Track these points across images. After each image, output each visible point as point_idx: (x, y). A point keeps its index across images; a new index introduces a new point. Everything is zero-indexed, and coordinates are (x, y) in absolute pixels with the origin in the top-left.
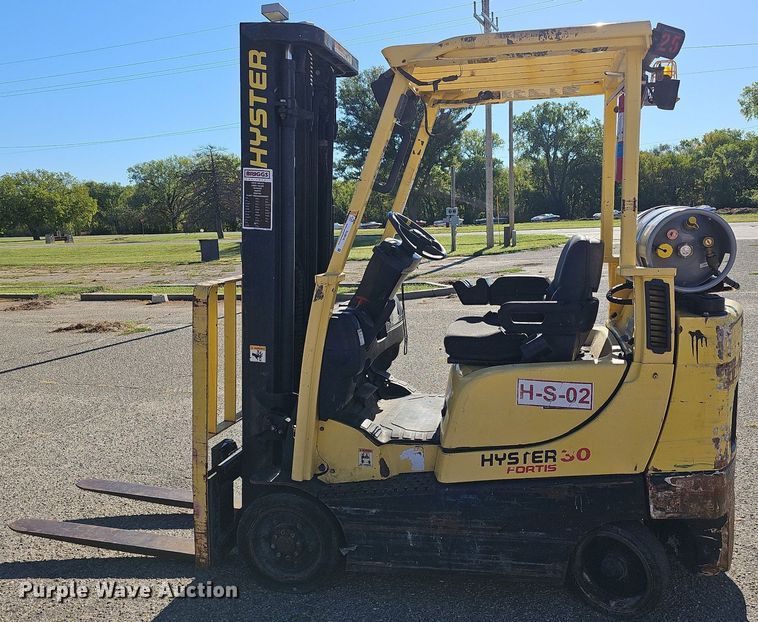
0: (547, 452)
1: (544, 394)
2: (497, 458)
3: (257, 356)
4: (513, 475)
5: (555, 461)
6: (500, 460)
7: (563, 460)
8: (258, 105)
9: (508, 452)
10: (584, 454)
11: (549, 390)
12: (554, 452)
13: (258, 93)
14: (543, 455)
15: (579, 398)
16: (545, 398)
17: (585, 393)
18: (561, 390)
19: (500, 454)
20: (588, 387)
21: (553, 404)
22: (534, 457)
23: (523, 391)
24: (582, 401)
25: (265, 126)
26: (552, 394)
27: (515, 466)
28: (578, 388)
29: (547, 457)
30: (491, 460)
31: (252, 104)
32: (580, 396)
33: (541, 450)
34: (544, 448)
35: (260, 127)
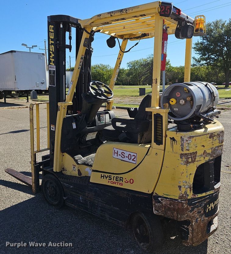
0: (120, 177)
1: (121, 155)
2: (105, 177)
3: (53, 128)
4: (110, 184)
5: (122, 182)
6: (106, 177)
7: (125, 182)
8: (52, 44)
9: (109, 175)
10: (132, 181)
11: (123, 154)
12: (122, 178)
13: (52, 40)
14: (119, 178)
15: (132, 159)
16: (121, 156)
17: (134, 156)
18: (126, 154)
19: (106, 175)
20: (135, 155)
21: (124, 159)
22: (116, 179)
23: (115, 153)
24: (133, 160)
25: (53, 51)
26: (124, 155)
27: (111, 181)
28: (132, 154)
29: (120, 180)
30: (103, 177)
31: (50, 44)
32: (133, 158)
33: (118, 176)
34: (119, 176)
35: (52, 51)
